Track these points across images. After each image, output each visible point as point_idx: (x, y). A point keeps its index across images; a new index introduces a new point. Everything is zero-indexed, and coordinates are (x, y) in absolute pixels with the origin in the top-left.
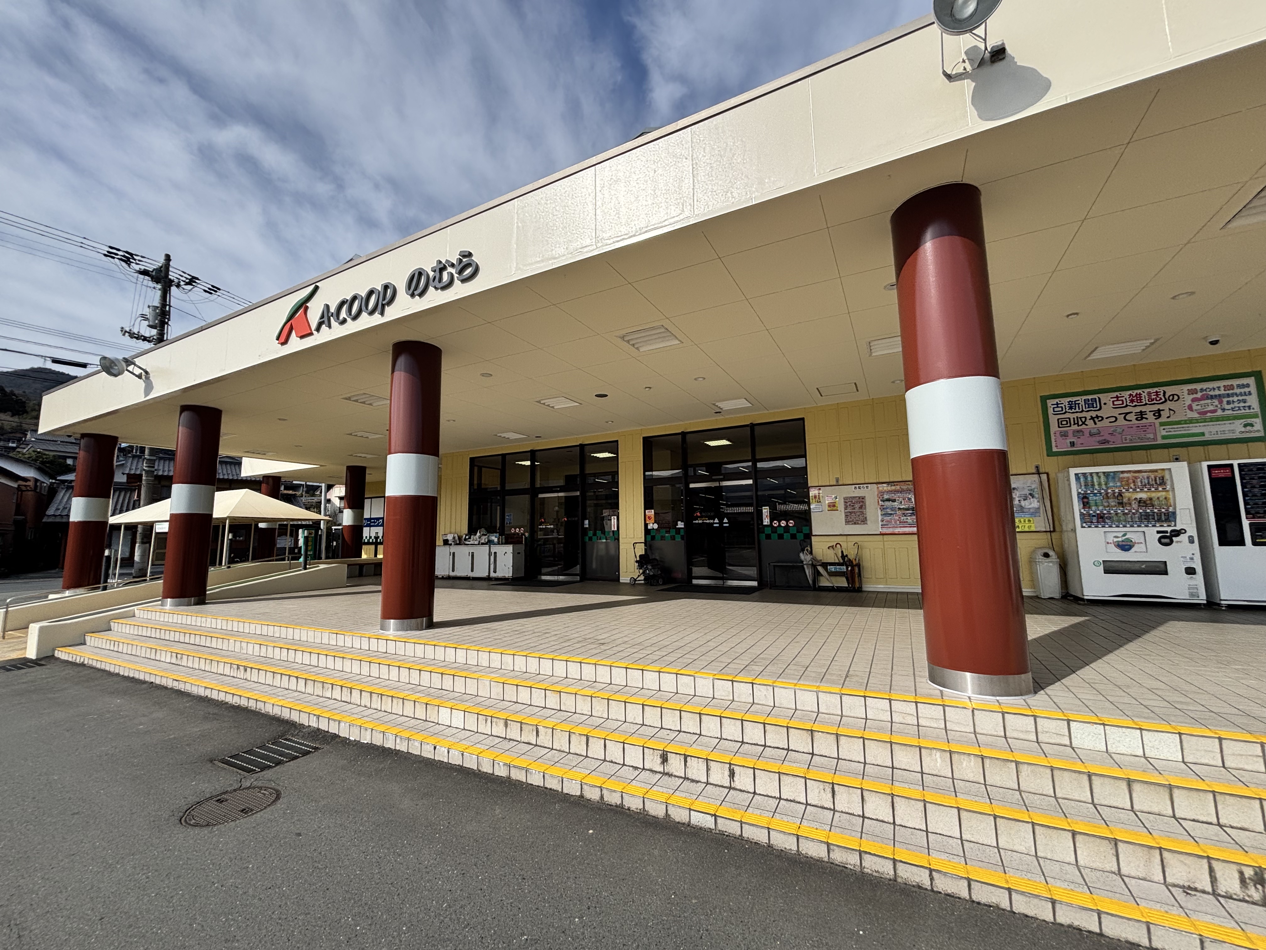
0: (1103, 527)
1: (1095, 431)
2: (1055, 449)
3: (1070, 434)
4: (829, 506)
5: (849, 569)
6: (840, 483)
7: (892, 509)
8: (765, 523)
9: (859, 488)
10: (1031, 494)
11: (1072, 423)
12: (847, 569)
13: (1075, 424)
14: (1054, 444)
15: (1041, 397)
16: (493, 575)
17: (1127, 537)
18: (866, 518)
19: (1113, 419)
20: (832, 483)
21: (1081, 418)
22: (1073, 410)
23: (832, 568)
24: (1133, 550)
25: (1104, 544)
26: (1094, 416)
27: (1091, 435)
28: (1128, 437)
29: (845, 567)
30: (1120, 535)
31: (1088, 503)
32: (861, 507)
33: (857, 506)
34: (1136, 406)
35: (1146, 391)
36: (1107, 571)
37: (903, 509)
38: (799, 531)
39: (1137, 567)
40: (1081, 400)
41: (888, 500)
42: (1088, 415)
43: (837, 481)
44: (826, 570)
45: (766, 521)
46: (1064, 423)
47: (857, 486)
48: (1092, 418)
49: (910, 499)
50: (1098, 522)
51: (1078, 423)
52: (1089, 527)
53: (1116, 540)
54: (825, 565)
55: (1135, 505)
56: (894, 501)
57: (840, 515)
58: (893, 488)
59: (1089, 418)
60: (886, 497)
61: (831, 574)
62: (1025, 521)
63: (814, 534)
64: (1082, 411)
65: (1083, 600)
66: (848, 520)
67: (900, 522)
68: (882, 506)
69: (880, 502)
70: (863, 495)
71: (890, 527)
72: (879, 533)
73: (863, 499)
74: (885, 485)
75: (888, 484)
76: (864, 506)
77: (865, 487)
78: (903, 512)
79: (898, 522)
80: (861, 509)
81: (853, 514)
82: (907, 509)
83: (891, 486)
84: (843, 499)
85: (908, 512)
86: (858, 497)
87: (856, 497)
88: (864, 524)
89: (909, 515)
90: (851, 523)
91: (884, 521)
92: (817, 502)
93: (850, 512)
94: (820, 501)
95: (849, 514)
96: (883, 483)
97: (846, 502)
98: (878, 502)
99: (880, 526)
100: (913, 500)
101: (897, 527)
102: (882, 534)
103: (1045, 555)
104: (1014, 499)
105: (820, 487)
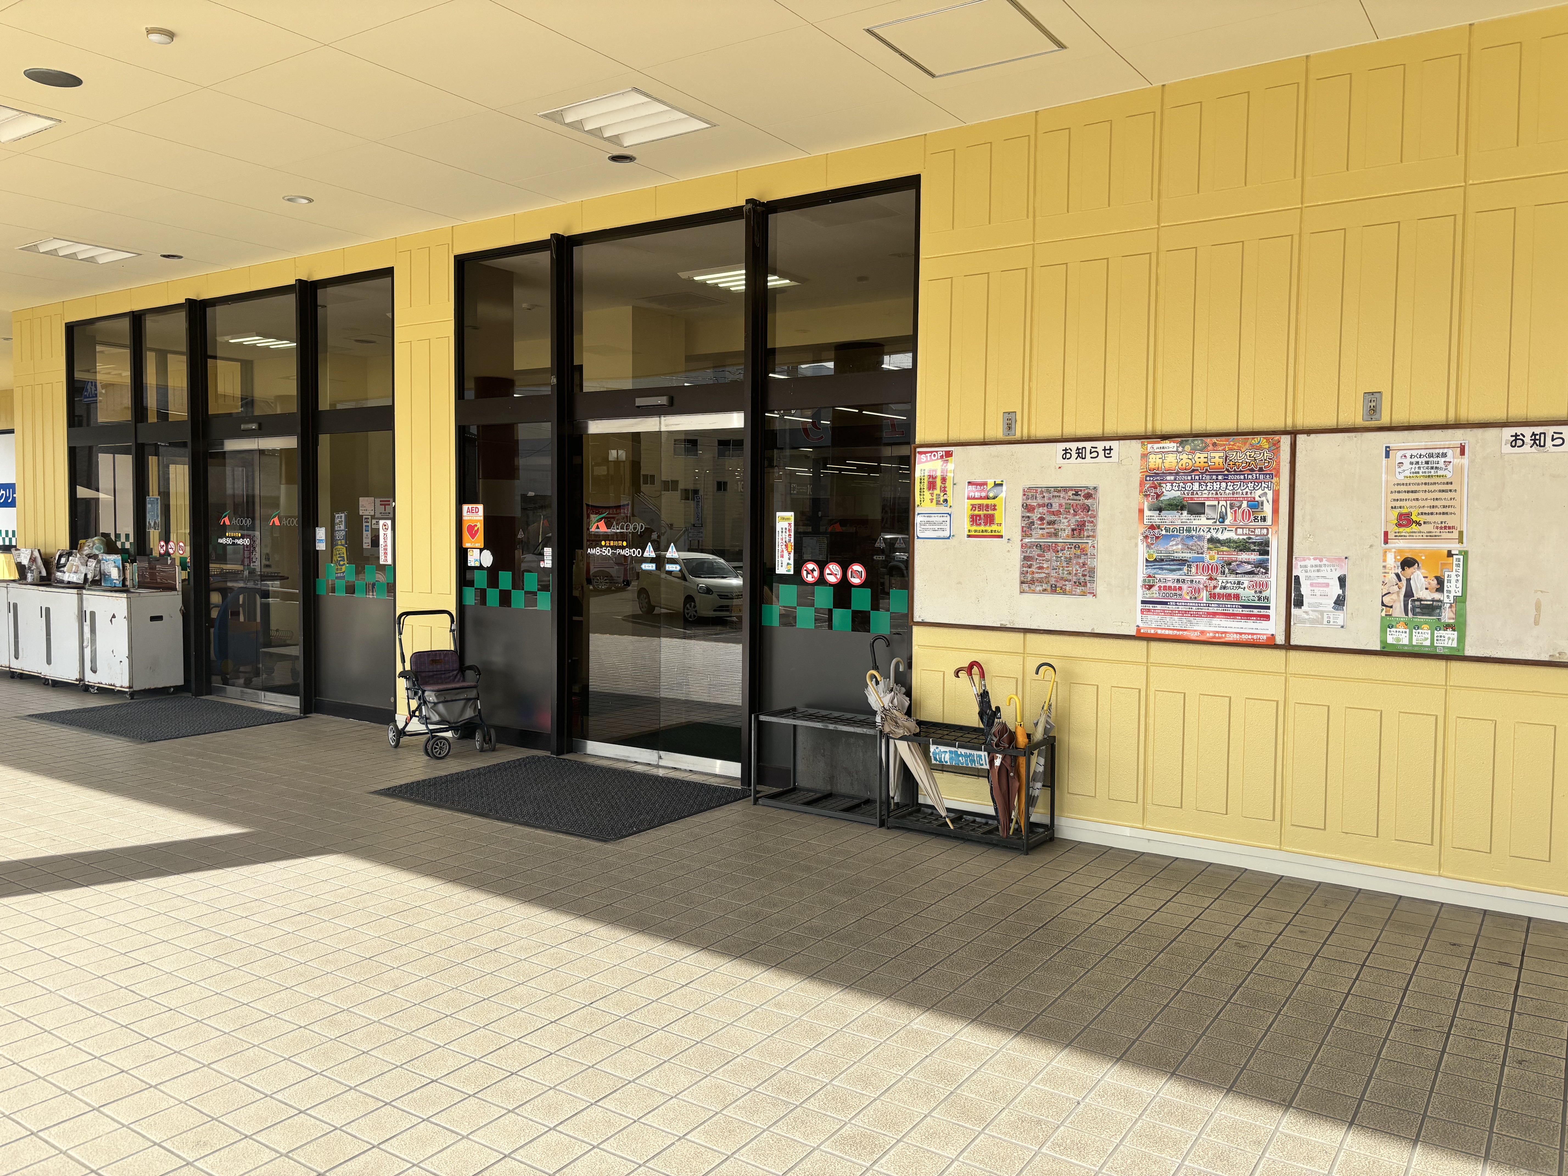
4: (974, 519)
6: (1018, 432)
7: (1187, 541)
8: (781, 567)
9: (1080, 453)
12: (992, 762)
16: (89, 676)
18: (1092, 571)
20: (990, 434)
29: (985, 755)
32: (1079, 529)
33: (1066, 524)
37: (1228, 542)
38: (877, 604)
41: (1177, 506)
43: (1009, 426)
47: (1073, 446)
49: (1255, 506)
56: (1197, 509)
57: (1006, 553)
58: (1200, 458)
60: (1170, 492)
63: (917, 618)
66: (1029, 577)
67: (1213, 596)
68: (1152, 527)
69: (1147, 513)
70: (1091, 484)
71: (1172, 613)
72: (1133, 632)
73: (1088, 496)
74: (1170, 445)
75: (1181, 443)
76: (1089, 526)
77: (1100, 450)
78: (1226, 557)
79: (1204, 594)
80: (1079, 537)
81: (1048, 555)
82: (1243, 546)
83: (1193, 451)
84: (1021, 493)
85: (1244, 556)
86: (1071, 488)
87: (1066, 489)
88: (1084, 594)
89: (1249, 568)
90: (1039, 588)
91: (1156, 588)
92: (938, 503)
93: (1038, 546)
94: (946, 501)
95: (1035, 552)
96: (1165, 437)
97: (1028, 508)
98: (1141, 511)
99: (1139, 606)
100: (1268, 509)
101: (1198, 615)
102: (1140, 637)
105: (949, 446)
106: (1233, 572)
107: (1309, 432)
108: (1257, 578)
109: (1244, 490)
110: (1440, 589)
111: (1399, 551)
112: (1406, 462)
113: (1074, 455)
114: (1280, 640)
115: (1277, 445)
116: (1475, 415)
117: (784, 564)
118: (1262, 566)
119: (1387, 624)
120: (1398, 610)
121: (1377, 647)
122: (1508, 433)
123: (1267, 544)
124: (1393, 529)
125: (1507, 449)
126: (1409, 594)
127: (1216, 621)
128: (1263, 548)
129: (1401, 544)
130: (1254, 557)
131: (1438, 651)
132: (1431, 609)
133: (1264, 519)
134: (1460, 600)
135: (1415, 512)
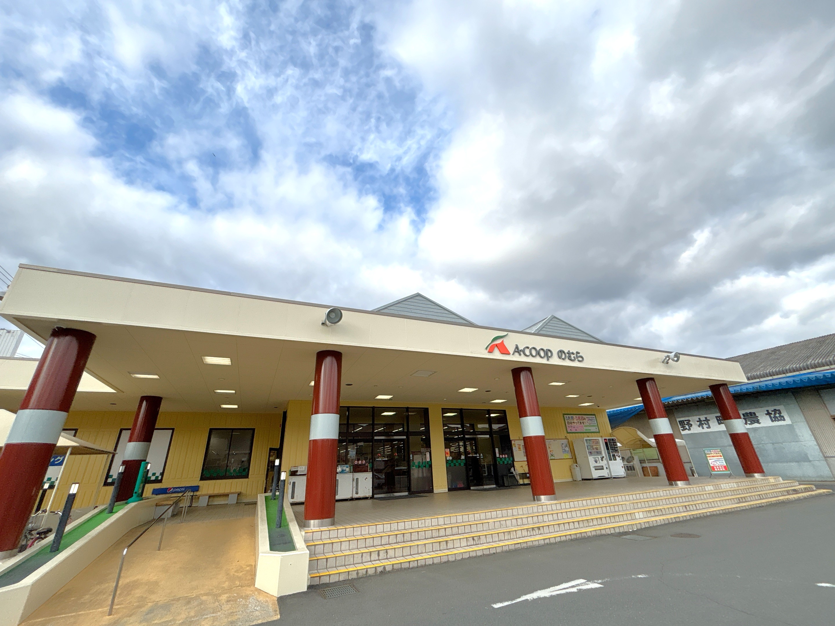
0: (592, 456)
2: (568, 431)
3: (570, 427)
10: (566, 446)
16: (355, 496)
19: (576, 423)
20: (517, 439)
24: (598, 463)
27: (574, 427)
30: (595, 458)
31: (588, 448)
38: (510, 459)
40: (570, 416)
46: (568, 423)
48: (573, 422)
50: (591, 454)
51: (571, 424)
52: (590, 456)
55: (595, 449)
63: (515, 460)
65: (592, 479)
92: (515, 447)
103: (576, 466)
104: (563, 447)
105: (515, 440)
117: (498, 455)
132: (552, 455)
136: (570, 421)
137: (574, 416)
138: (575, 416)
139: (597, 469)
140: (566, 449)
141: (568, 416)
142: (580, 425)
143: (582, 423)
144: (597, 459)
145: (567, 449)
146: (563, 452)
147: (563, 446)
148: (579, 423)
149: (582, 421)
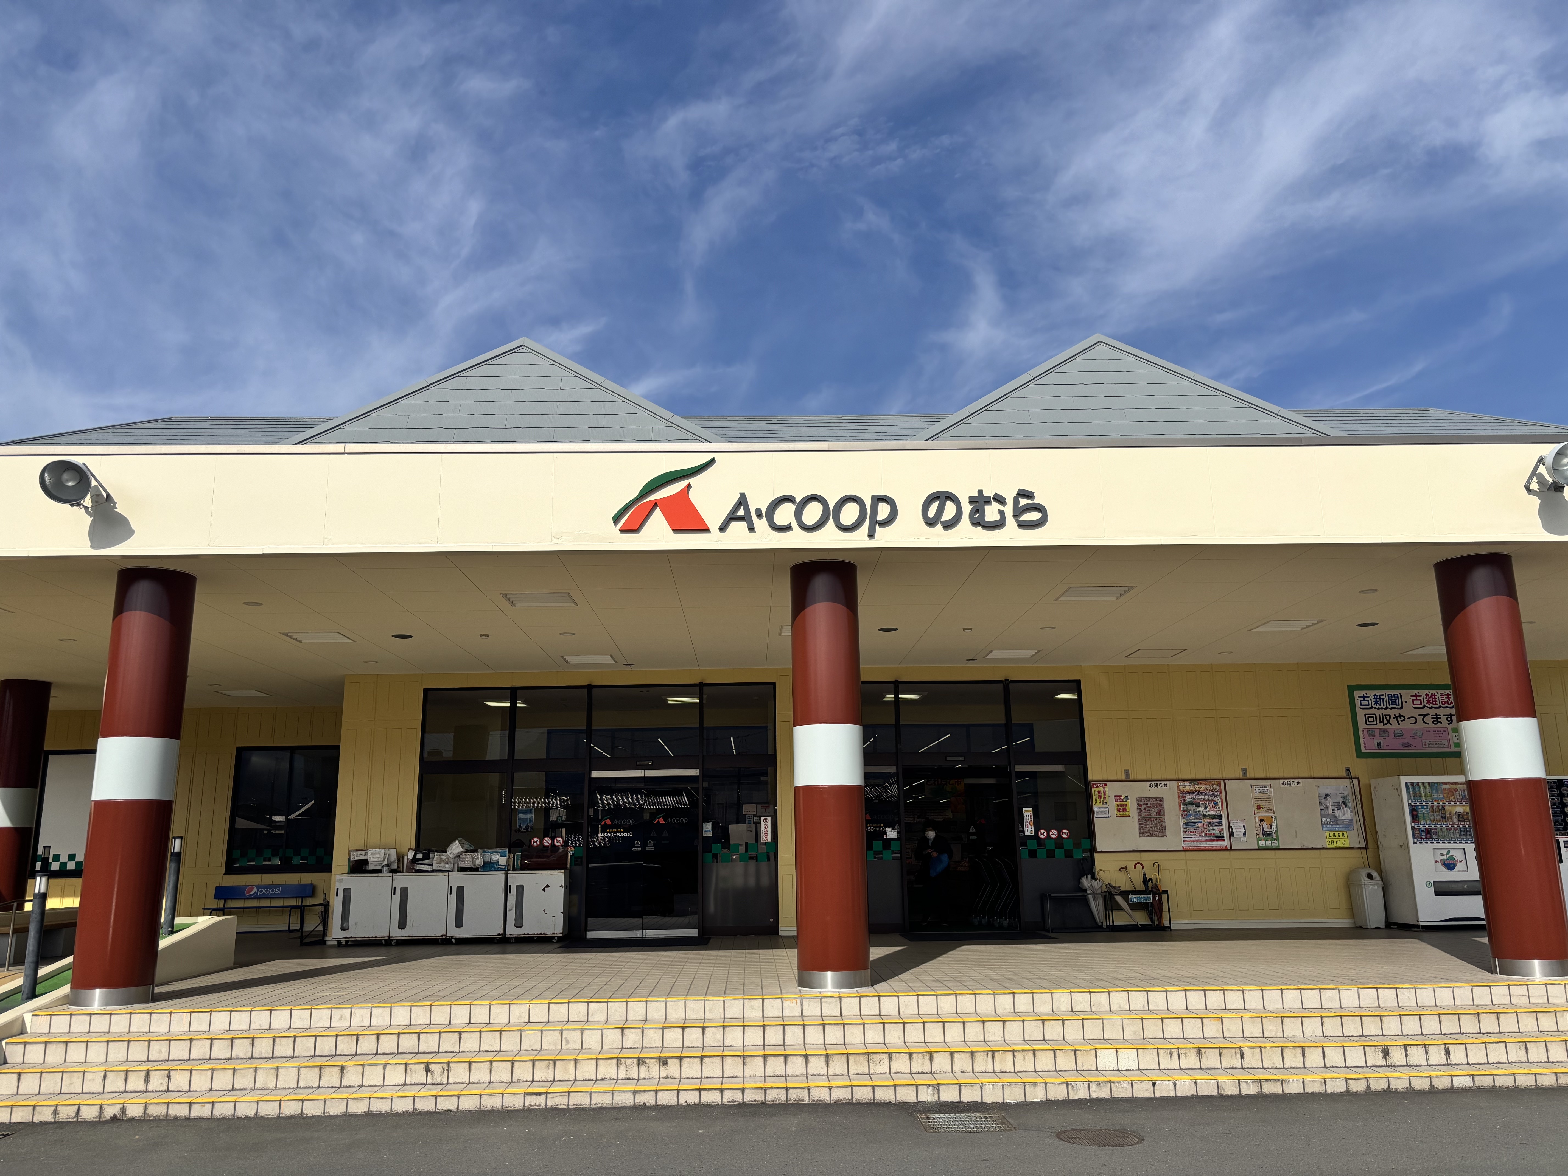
0: (1432, 843)
1: (1398, 732)
2: (1363, 750)
3: (1377, 733)
4: (1118, 810)
5: (1157, 898)
6: (1131, 778)
7: (1197, 816)
8: (1028, 833)
9: (1156, 785)
10: (1344, 803)
11: (1378, 721)
12: (1154, 898)
13: (1380, 722)
14: (1362, 745)
15: (1348, 686)
16: (512, 931)
17: (1450, 854)
18: (1165, 828)
19: (1413, 720)
20: (1119, 778)
21: (1385, 715)
22: (1379, 706)
23: (1134, 898)
24: (1456, 869)
25: (1434, 862)
26: (1397, 715)
27: (1396, 736)
28: (1428, 742)
29: (1151, 896)
30: (1445, 852)
31: (1417, 816)
32: (1159, 813)
33: (1154, 811)
34: (1431, 708)
35: (1440, 692)
36: (1438, 893)
37: (1209, 816)
38: (1077, 845)
39: (1459, 887)
40: (1384, 694)
41: (1191, 804)
42: (1392, 713)
43: (1127, 775)
44: (1127, 900)
45: (1029, 831)
46: (1371, 719)
47: (1153, 783)
48: (1396, 717)
49: (1216, 803)
50: (1426, 838)
51: (1383, 721)
52: (1421, 843)
53: (1442, 858)
54: (1125, 894)
55: (1455, 820)
56: (1198, 805)
57: (1132, 822)
58: (1197, 787)
59: (1392, 716)
60: (1189, 799)
61: (1134, 907)
62: (1339, 835)
63: (1098, 849)
64: (1386, 708)
65: (1418, 926)
66: (1142, 831)
67: (1206, 834)
68: (1184, 811)
69: (1182, 806)
70: (1161, 796)
71: (1194, 841)
72: (1182, 849)
73: (1161, 801)
74: (1187, 783)
75: (1191, 783)
76: (1162, 811)
77: (1163, 784)
78: (1209, 821)
79: (1203, 834)
80: (1159, 815)
81: (1148, 823)
82: (1214, 817)
83: (1194, 785)
84: (1136, 800)
85: (1214, 820)
86: (1154, 798)
87: (1152, 798)
88: (1163, 836)
89: (1216, 824)
90: (1146, 835)
91: (1187, 833)
92: (1103, 804)
93: (1145, 819)
94: (1106, 803)
95: (1144, 822)
96: (1184, 780)
97: (1140, 805)
98: (1180, 806)
99: (1183, 839)
100: (1220, 804)
101: (1202, 841)
102: (1185, 850)
103: (1370, 876)
104: (1327, 807)
105: (1105, 782)
106: (1211, 826)
107: (1229, 780)
108: (1219, 827)
109: (1211, 798)
110: (1271, 828)
111: (1259, 817)
112: (1257, 789)
113: (1154, 786)
114: (1229, 847)
115: (1220, 783)
116: (1271, 776)
118: (1221, 823)
119: (1259, 840)
120: (1261, 835)
121: (1257, 848)
122: (1281, 781)
123: (1221, 816)
124: (1256, 810)
125: (1282, 786)
126: (1263, 830)
127: (1208, 843)
128: (1220, 817)
129: (1259, 815)
130: (1218, 820)
131: (1274, 847)
132: (1269, 834)
133: (1219, 808)
134: (1276, 831)
135: (1261, 804)
136: (1378, 713)
137: (1407, 695)
138: (1414, 692)
139: (1442, 890)
140: (1337, 813)
141: (1371, 694)
142: (1431, 725)
143: (1443, 719)
144: (1458, 855)
145: (1346, 814)
146: (1324, 824)
147: (1330, 802)
148: (1429, 719)
149: (1440, 712)
